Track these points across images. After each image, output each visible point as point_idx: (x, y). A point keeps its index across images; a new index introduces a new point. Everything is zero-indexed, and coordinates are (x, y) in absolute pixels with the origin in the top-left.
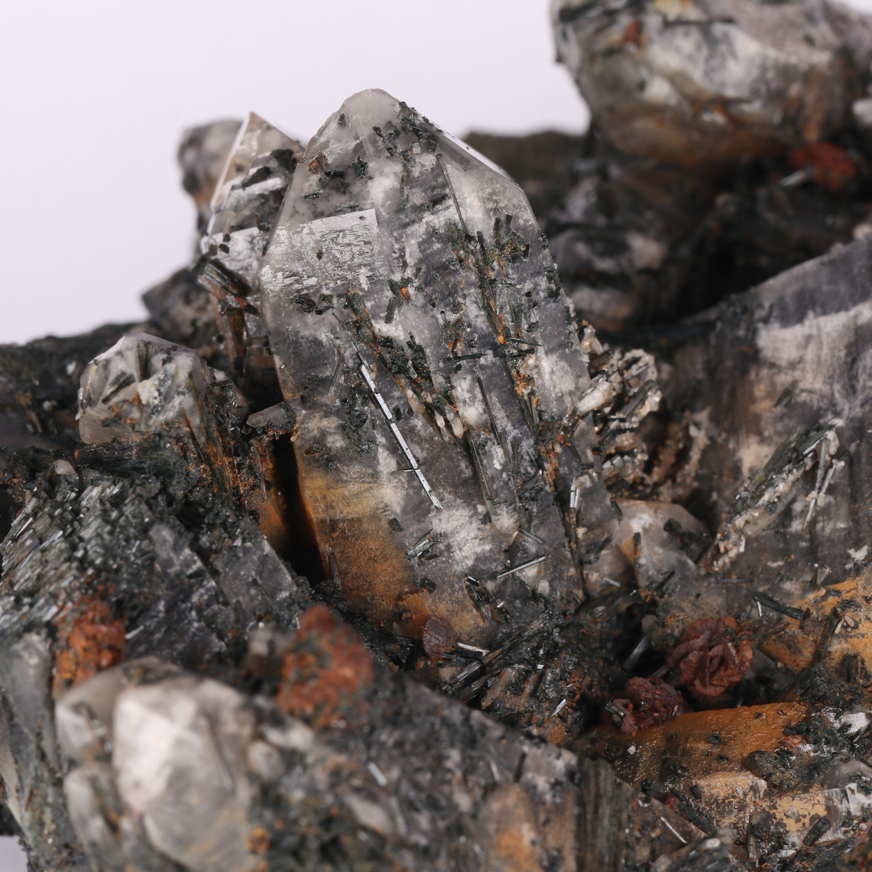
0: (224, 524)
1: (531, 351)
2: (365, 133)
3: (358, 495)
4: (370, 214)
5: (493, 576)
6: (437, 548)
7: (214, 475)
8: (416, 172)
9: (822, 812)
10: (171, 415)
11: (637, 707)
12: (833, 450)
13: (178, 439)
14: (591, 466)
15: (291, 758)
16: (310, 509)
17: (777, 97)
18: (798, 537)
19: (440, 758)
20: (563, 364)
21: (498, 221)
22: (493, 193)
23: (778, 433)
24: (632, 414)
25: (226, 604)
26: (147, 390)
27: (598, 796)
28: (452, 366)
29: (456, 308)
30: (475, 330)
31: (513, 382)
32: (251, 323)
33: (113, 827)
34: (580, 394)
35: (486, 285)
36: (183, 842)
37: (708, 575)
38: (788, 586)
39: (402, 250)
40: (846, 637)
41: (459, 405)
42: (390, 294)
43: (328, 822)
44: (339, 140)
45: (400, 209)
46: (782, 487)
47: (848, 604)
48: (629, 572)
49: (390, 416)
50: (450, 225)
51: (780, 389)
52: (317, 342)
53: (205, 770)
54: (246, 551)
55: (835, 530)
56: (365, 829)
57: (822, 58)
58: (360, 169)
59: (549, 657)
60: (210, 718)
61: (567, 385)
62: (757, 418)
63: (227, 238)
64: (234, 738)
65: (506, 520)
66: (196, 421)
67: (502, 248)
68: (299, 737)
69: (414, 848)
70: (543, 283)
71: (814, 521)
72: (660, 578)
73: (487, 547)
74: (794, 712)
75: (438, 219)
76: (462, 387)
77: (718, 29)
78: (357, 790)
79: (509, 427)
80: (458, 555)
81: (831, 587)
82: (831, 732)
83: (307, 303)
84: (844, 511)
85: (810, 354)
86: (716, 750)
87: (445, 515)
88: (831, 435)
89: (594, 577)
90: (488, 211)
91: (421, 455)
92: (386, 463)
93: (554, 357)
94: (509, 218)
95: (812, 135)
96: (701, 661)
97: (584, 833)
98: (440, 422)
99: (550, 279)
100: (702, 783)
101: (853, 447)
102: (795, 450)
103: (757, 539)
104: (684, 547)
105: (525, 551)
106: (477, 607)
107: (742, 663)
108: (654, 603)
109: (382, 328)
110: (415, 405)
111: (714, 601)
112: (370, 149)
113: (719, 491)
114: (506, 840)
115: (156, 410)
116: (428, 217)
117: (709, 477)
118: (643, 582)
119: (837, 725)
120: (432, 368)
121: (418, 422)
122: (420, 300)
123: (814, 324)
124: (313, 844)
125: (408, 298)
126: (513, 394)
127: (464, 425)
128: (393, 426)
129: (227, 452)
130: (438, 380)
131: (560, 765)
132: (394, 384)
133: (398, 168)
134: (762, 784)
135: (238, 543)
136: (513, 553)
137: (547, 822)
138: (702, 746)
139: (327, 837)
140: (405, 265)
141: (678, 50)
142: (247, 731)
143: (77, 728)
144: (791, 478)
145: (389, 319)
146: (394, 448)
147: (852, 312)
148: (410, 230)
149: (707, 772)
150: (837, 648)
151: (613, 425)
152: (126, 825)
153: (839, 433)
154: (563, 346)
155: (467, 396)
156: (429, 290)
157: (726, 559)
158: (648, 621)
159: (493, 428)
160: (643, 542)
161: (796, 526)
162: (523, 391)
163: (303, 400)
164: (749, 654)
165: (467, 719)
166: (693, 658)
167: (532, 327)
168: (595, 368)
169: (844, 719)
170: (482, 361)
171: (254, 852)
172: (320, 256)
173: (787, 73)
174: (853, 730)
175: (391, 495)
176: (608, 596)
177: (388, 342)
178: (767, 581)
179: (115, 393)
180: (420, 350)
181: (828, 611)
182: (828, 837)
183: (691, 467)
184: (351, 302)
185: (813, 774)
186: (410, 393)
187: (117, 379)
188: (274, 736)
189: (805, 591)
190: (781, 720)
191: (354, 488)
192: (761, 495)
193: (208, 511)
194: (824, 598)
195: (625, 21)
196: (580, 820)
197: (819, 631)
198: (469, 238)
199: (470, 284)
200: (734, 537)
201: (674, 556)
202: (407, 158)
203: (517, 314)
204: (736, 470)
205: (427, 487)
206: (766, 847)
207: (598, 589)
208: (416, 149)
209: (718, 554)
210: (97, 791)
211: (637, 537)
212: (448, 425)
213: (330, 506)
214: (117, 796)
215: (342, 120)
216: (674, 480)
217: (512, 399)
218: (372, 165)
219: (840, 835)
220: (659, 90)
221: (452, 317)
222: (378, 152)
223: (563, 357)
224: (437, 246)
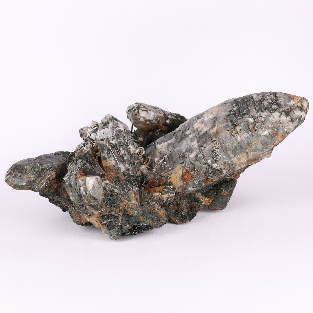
0: (94, 164)
1: (129, 145)
2: (108, 119)
3: (109, 163)
4: (110, 128)
5: (126, 173)
6: (119, 169)
7: (92, 159)
8: (115, 123)
9: (168, 196)
10: (88, 151)
11: (144, 188)
12: (167, 157)
13: (89, 154)
14: (137, 160)
15: (107, 184)
16: (103, 165)
17: (156, 120)
18: (163, 168)
19: (123, 186)
20: (133, 147)
21: (125, 129)
22: (124, 126)
23: (160, 157)
24: (142, 154)
25: (96, 172)
26: (85, 148)
27: (141, 192)
28: (120, 147)
29: (120, 139)
30: (123, 142)
31: (127, 149)
32: (94, 144)
33: (86, 193)
34: (135, 151)
35: (124, 137)
36: (95, 194)
37: (152, 173)
38: (162, 173)
39: (114, 132)
40: (169, 179)
41: (121, 151)
42: (112, 138)
43: (111, 192)
44: (105, 120)
45: (113, 127)
46: (161, 162)
47: (169, 175)
48: (142, 174)
49: (113, 153)
50: (119, 130)
51: (159, 152)
52: (103, 144)
53: (97, 185)
54: (97, 167)
55: (167, 166)
56: (115, 192)
57: (162, 115)
58: (108, 123)
59: (133, 182)
60: (97, 179)
61: (134, 149)
62: (157, 155)
63: (91, 134)
64: (100, 182)
65: (127, 166)
66: (91, 152)
67: (125, 132)
68: (107, 182)
69: (121, 195)
70: (130, 137)
71: (165, 166)
72: (146, 173)
73: (125, 169)
74: (164, 187)
75: (118, 129)
76: (121, 149)
77: (148, 111)
78: (114, 188)
79: (127, 154)
80: (122, 170)
81: (167, 173)
82: (168, 188)
83: (102, 140)
84: (168, 164)
85: (163, 147)
86: (155, 191)
87: (120, 165)
88: (166, 155)
89: (138, 174)
90: (123, 128)
91: (117, 158)
92: (113, 158)
93: (132, 146)
94: (126, 129)
95: (161, 125)
96: (152, 183)
97: (140, 196)
98: (119, 154)
99: (131, 136)
100: (153, 194)
101: (169, 157)
102: (162, 158)
103: (158, 169)
104: (149, 170)
105: (130, 170)
106: (124, 176)
107: (157, 183)
108: (146, 177)
109: (111, 142)
110: (116, 152)
111: (153, 176)
112: (109, 121)
113: (153, 164)
114: (131, 196)
115: (86, 150)
116: (116, 129)
117: (151, 163)
118: (144, 174)
119: (169, 188)
120: (118, 146)
121: (116, 154)
122: (116, 138)
123: (163, 144)
124: (110, 195)
125: (115, 138)
126: (127, 150)
127: (122, 154)
128: (113, 154)
129: (94, 157)
130: (118, 148)
131: (137, 189)
132: (113, 149)
133: (113, 123)
134: (161, 194)
135: (96, 166)
136: (128, 170)
137: (136, 194)
138: (153, 191)
139: (111, 194)
140: (114, 134)
141: (144, 114)
142: (101, 181)
143: (81, 182)
144: (162, 161)
145: (112, 141)
146: (114, 157)
147: (168, 142)
148: (114, 130)
149: (154, 193)
150: (168, 181)
151: (139, 155)
152: (88, 192)
153: (167, 155)
154: (133, 144)
155: (122, 150)
156: (117, 137)
157: (154, 171)
158: (145, 179)
159: (125, 154)
160: (144, 169)
161: (163, 166)
162: (129, 150)
163: (102, 151)
164: (158, 182)
165: (126, 182)
166: (151, 182)
167: (129, 142)
168: (137, 148)
169: (170, 187)
170: (124, 146)
171: (103, 195)
172: (103, 134)
173: (157, 117)
174: (171, 188)
175: (113, 163)
176: (140, 176)
177: (112, 143)
178: (159, 173)
179: (81, 148)
180: (116, 144)
181: (167, 176)
182: (169, 199)
183: (149, 162)
184: (108, 139)
185: (166, 192)
186: (115, 150)
187: (81, 147)
188: (105, 182)
189: (164, 174)
190: (162, 187)
191: (109, 162)
192: (158, 163)
193: (92, 163)
194: (166, 174)
195: (137, 111)
196: (140, 195)
197: (166, 178)
198: (121, 131)
199: (122, 137)
200: (155, 168)
201: (148, 171)
202: (113, 122)
203: (127, 140)
204: (155, 162)
205: (118, 162)
206: (161, 201)
207: (138, 175)
208: (115, 121)
209: (153, 170)
210: (84, 189)
211: (143, 168)
212: (120, 154)
213: (106, 165)
214: (87, 189)
215: (105, 118)
216: (147, 164)
217: (127, 151)
218: (109, 122)
219: (170, 199)
220: (141, 119)
221: (120, 141)
222: (110, 121)
223: (133, 146)
224: (118, 132)
